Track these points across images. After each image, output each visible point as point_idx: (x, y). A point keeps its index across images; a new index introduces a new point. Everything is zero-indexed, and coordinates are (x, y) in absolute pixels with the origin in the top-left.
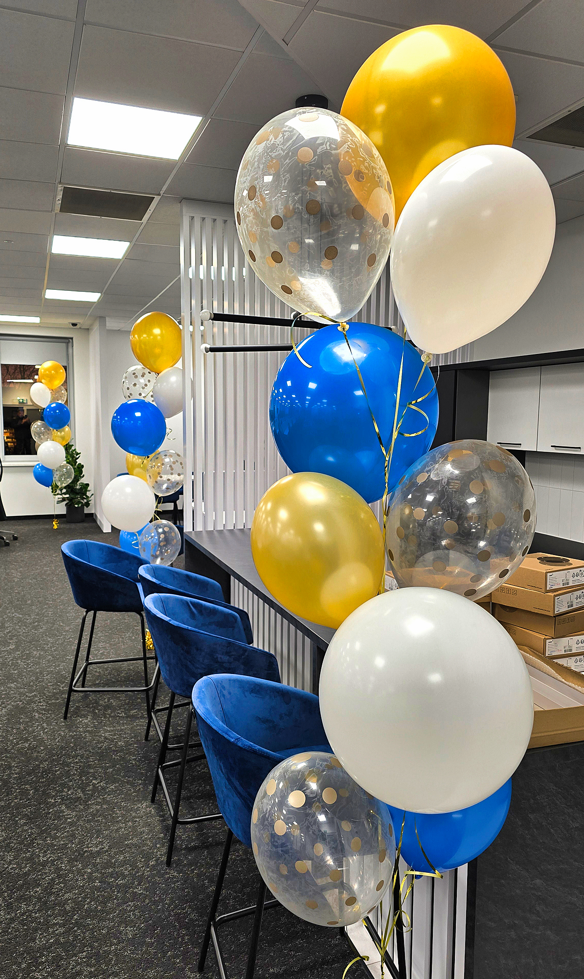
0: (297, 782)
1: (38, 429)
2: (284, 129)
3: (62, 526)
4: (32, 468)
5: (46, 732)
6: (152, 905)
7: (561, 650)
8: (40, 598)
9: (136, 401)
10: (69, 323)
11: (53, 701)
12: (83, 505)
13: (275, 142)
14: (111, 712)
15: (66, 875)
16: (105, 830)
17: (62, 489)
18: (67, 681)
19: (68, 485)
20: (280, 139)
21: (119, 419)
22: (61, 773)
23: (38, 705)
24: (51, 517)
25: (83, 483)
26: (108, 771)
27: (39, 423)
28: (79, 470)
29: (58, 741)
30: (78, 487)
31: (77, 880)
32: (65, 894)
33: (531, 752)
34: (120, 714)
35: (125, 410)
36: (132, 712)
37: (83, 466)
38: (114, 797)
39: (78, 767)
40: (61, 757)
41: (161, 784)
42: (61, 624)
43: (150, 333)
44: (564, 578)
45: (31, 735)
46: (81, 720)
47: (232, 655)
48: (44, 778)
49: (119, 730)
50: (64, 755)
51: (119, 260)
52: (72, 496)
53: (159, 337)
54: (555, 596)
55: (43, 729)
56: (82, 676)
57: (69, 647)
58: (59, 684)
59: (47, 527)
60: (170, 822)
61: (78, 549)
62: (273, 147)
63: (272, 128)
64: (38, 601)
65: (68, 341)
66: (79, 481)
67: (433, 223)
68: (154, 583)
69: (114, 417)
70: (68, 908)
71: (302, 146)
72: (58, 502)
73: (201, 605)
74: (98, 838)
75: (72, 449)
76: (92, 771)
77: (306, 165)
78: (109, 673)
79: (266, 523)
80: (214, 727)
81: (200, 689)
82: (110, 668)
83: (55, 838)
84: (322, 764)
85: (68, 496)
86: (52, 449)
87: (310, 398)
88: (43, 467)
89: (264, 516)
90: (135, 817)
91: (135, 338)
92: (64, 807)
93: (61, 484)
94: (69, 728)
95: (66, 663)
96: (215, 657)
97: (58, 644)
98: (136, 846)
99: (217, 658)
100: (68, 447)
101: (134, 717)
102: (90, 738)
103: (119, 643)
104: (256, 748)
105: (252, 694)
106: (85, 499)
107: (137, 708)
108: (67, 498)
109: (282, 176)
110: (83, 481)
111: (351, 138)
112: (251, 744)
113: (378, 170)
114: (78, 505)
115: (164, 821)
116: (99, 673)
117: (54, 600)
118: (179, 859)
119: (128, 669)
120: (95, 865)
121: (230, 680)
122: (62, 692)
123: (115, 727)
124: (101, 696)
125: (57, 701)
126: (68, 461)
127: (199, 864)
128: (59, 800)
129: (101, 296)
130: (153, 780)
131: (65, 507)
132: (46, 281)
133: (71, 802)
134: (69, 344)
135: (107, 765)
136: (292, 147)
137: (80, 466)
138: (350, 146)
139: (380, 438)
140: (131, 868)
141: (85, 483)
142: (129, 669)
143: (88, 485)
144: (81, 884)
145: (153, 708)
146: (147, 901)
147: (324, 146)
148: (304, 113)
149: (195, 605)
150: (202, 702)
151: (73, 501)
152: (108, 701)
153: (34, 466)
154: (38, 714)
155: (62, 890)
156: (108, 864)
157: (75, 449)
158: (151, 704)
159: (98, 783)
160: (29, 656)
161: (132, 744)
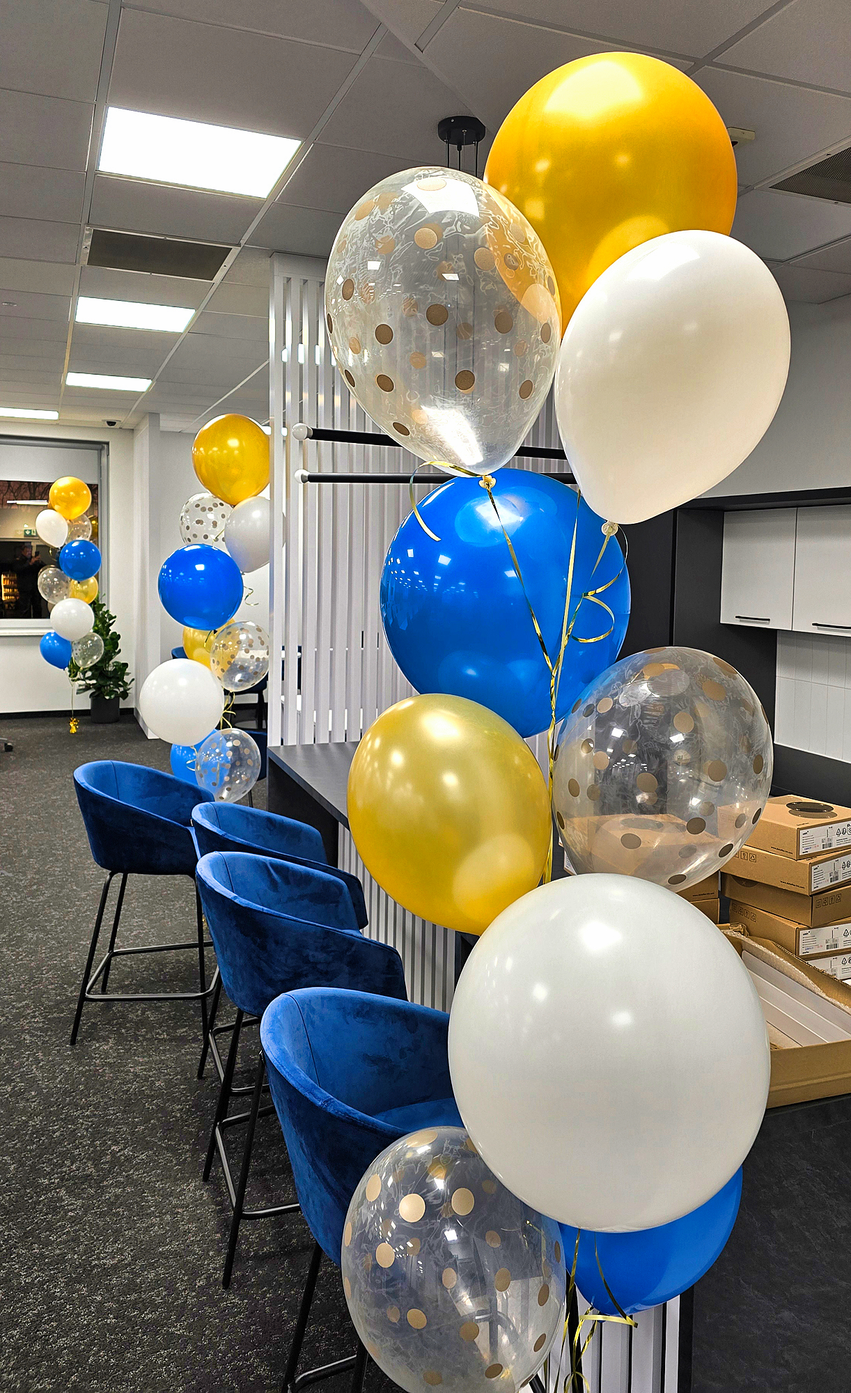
0: (415, 1180)
1: (48, 580)
2: (396, 199)
3: (84, 728)
4: (38, 639)
5: (41, 1066)
6: (198, 1354)
7: (821, 946)
8: (43, 845)
9: (198, 547)
10: (104, 421)
11: (55, 1015)
12: (117, 697)
13: (382, 218)
14: (146, 1032)
15: (62, 1307)
16: (127, 1230)
17: (86, 672)
18: (78, 982)
19: (95, 664)
20: (388, 214)
21: (170, 574)
22: (61, 1135)
23: (30, 1022)
24: (66, 715)
25: (118, 662)
26: (137, 1130)
27: (50, 571)
28: (113, 642)
29: (60, 1081)
30: (111, 669)
31: (79, 1315)
32: (58, 1338)
33: (773, 1114)
34: (160, 1035)
35: (180, 561)
36: (180, 1031)
37: (119, 637)
38: (144, 1173)
39: (90, 1123)
40: (63, 1108)
41: (218, 1151)
42: (75, 888)
43: (223, 446)
44: (824, 837)
45: (17, 1072)
46: (97, 1045)
47: (331, 951)
48: (34, 1143)
49: (158, 1062)
50: (68, 1104)
51: (179, 335)
52: (102, 682)
53: (236, 452)
54: (812, 865)
55: (37, 1061)
56: (103, 973)
57: (84, 925)
58: (65, 986)
59: (60, 730)
60: (231, 1214)
61: (100, 776)
62: (380, 225)
63: (378, 196)
64: (40, 851)
65: (101, 447)
66: (112, 659)
67: (615, 336)
68: (215, 833)
69: (163, 571)
70: (61, 1363)
71: (420, 226)
72: (79, 691)
73: (287, 868)
74: (116, 1242)
75: (103, 610)
76: (112, 1130)
77: (427, 254)
78: (146, 967)
79: (370, 769)
80: (292, 1082)
81: (275, 1016)
82: (148, 959)
83: (47, 1243)
84: (452, 1149)
85: (94, 682)
86: (73, 611)
87: (440, 578)
88: (57, 637)
89: (369, 758)
90: (176, 1206)
91: (200, 451)
92: (63, 1192)
93: (85, 663)
94: (78, 1058)
95: (78, 951)
96: (304, 955)
97: (67, 921)
98: (176, 1254)
99: (307, 956)
100: (96, 606)
101: (183, 1040)
102: (111, 1075)
103: (164, 918)
104: (356, 1116)
105: (358, 1019)
106: (121, 686)
107: (186, 1026)
108: (93, 684)
109: (391, 268)
110: (119, 658)
111: (493, 216)
112: (348, 1110)
113: (533, 261)
114: (110, 696)
115: (222, 1211)
116: (131, 967)
117: (65, 849)
118: (243, 1275)
119: (176, 960)
120: (109, 1289)
121: (323, 998)
122: (71, 1000)
123: (150, 1056)
124: (132, 1006)
125: (62, 1015)
126: (96, 628)
127: (274, 1283)
128: (56, 1181)
129: (152, 384)
130: (208, 1143)
131: (90, 700)
132: (67, 362)
133: (75, 1183)
134: (102, 452)
135: (136, 1120)
136: (406, 227)
137: (114, 637)
138: (492, 227)
139: (542, 643)
140: (166, 1293)
141: (122, 662)
142: (178, 961)
143: (126, 665)
144: (85, 1322)
145: (212, 1024)
146: (190, 1347)
147: (453, 227)
148: (425, 176)
149: (278, 868)
150: (275, 1039)
151: (103, 690)
152: (143, 1013)
153: (42, 636)
154: (31, 1036)
155: (54, 1332)
156: (132, 1287)
157: (108, 611)
158: (209, 1017)
159: (119, 1151)
160: (20, 940)
161: (176, 1084)
